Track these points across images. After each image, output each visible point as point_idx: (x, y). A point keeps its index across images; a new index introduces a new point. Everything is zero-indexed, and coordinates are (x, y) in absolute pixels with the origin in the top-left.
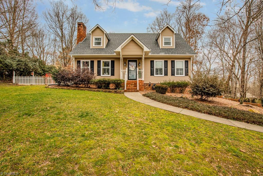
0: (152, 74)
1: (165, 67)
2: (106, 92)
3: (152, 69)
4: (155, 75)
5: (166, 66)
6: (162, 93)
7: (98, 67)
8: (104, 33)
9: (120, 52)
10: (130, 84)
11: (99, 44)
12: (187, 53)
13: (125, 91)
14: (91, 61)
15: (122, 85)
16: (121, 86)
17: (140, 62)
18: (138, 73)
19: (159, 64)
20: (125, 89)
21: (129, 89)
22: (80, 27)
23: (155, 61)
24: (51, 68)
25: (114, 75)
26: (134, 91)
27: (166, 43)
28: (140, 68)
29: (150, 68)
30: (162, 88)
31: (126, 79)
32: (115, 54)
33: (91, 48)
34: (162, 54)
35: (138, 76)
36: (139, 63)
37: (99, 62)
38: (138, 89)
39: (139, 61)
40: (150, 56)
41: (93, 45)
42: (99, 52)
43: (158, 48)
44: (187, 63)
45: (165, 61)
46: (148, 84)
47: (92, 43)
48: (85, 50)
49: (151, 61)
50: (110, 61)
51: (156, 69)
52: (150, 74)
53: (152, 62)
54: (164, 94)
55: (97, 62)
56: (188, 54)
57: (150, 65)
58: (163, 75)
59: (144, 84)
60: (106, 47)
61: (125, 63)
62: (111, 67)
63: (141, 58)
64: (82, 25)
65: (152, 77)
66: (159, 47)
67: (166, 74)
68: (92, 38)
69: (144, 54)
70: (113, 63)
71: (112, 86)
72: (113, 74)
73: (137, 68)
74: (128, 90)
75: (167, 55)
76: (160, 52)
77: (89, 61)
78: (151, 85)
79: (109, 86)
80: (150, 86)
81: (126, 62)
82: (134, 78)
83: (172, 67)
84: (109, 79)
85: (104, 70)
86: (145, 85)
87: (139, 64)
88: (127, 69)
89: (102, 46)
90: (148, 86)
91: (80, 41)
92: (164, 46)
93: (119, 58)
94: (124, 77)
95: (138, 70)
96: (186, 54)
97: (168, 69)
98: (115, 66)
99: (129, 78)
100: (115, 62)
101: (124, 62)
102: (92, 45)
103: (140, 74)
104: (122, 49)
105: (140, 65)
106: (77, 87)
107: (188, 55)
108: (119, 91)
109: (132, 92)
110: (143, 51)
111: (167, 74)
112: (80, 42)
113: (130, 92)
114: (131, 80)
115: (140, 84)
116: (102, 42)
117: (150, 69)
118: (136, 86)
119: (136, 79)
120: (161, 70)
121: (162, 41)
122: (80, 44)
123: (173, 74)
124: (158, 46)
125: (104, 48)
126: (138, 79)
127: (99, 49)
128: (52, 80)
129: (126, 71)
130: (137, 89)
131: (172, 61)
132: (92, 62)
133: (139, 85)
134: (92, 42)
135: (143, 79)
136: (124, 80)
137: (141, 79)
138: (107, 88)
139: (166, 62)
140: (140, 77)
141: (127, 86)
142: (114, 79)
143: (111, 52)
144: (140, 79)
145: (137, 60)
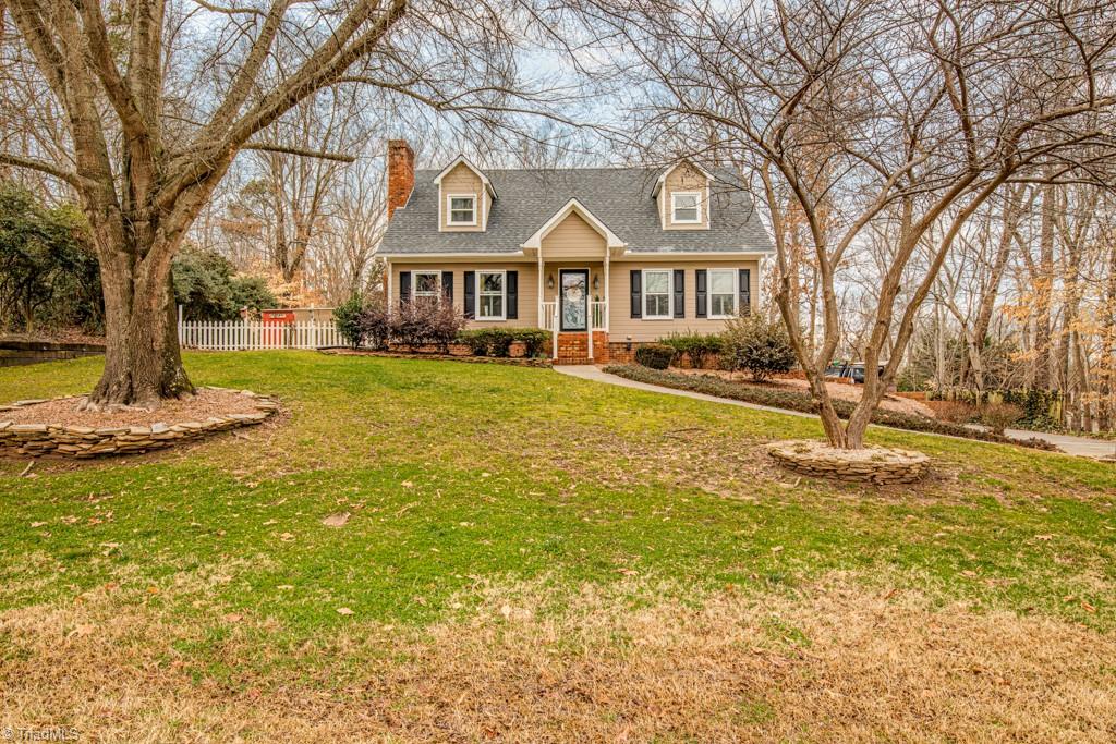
0: (635, 313)
1: (676, 291)
2: (504, 363)
3: (636, 296)
4: (645, 316)
5: (680, 289)
6: (656, 367)
7: (465, 292)
8: (481, 182)
9: (537, 249)
10: (567, 343)
11: (468, 216)
12: (745, 247)
13: (555, 363)
14: (444, 274)
15: (545, 345)
16: (542, 350)
17: (599, 277)
18: (589, 313)
19: (657, 283)
20: (555, 357)
21: (565, 357)
22: (397, 157)
23: (645, 272)
24: (253, 288)
25: (516, 318)
26: (580, 363)
27: (681, 213)
28: (597, 293)
29: (629, 293)
30: (657, 354)
31: (556, 330)
32: (520, 253)
33: (440, 230)
34: (667, 252)
35: (590, 320)
36: (596, 279)
37: (469, 277)
38: (590, 357)
39: (595, 272)
40: (627, 257)
41: (446, 222)
42: (471, 246)
43: (656, 231)
44: (745, 276)
45: (676, 272)
46: (622, 343)
47: (444, 215)
48: (424, 237)
49: (633, 273)
50: (503, 272)
51: (647, 296)
52: (629, 314)
53: (635, 276)
54: (661, 369)
55: (463, 277)
56: (747, 250)
57: (629, 285)
58: (671, 316)
59: (611, 343)
60: (488, 227)
61: (551, 279)
62: (508, 292)
63: (600, 264)
64: (403, 152)
65: (636, 320)
66: (661, 224)
67: (680, 313)
68: (444, 199)
69: (608, 254)
70: (512, 277)
71: (516, 349)
72: (512, 314)
73: (589, 298)
74: (564, 360)
75: (682, 253)
76: (662, 243)
77: (439, 273)
78: (633, 348)
79: (507, 350)
80: (628, 349)
81: (554, 277)
82: (580, 327)
83: (698, 291)
84: (510, 330)
85: (485, 301)
86: (615, 346)
87: (594, 283)
88: (557, 298)
89: (474, 223)
90: (622, 351)
91: (398, 205)
92: (673, 221)
93: (534, 265)
94: (548, 322)
95: (589, 303)
96: (741, 250)
97: (686, 297)
98: (519, 290)
99: (565, 327)
100: (519, 277)
101: (548, 276)
102: (445, 220)
103: (598, 314)
104: (543, 241)
105: (597, 284)
106: (414, 352)
107: (747, 252)
108: (539, 360)
109: (573, 364)
110: (605, 247)
111: (683, 313)
112: (398, 208)
113: (569, 364)
114: (572, 333)
115: (599, 343)
116: (475, 210)
117: (629, 298)
118: (586, 349)
119: (586, 330)
120: (664, 299)
121: (668, 206)
122: (399, 215)
123: (701, 313)
124: (658, 222)
125: (484, 230)
126: (591, 330)
127: (466, 233)
128: (335, 334)
129: (554, 306)
130: (587, 356)
131: (698, 273)
132: (448, 277)
133: (594, 345)
134: (445, 211)
135: (606, 329)
136: (552, 333)
137: (599, 329)
138: (504, 356)
139: (679, 275)
140: (598, 320)
141: (559, 350)
142: (522, 328)
143: (507, 244)
144: (595, 329)
145: (589, 270)
